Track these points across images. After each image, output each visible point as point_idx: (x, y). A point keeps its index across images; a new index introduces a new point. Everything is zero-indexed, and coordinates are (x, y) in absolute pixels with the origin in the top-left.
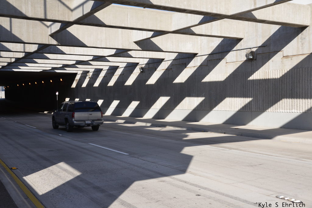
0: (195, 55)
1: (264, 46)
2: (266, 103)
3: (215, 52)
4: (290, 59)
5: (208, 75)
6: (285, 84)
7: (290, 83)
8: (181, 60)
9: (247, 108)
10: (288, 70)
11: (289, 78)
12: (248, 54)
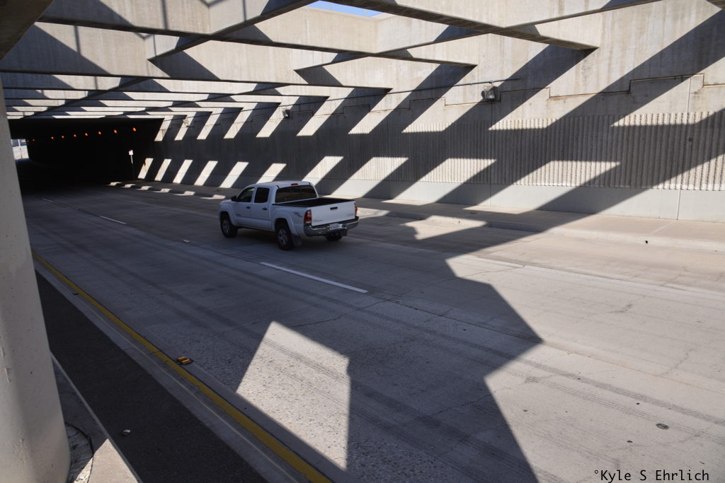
0: (386, 91)
1: (516, 79)
2: (517, 171)
3: (424, 87)
4: (561, 101)
5: (412, 124)
6: (552, 142)
7: (561, 139)
8: (359, 99)
9: (482, 179)
10: (558, 118)
11: (560, 132)
12: (488, 92)
